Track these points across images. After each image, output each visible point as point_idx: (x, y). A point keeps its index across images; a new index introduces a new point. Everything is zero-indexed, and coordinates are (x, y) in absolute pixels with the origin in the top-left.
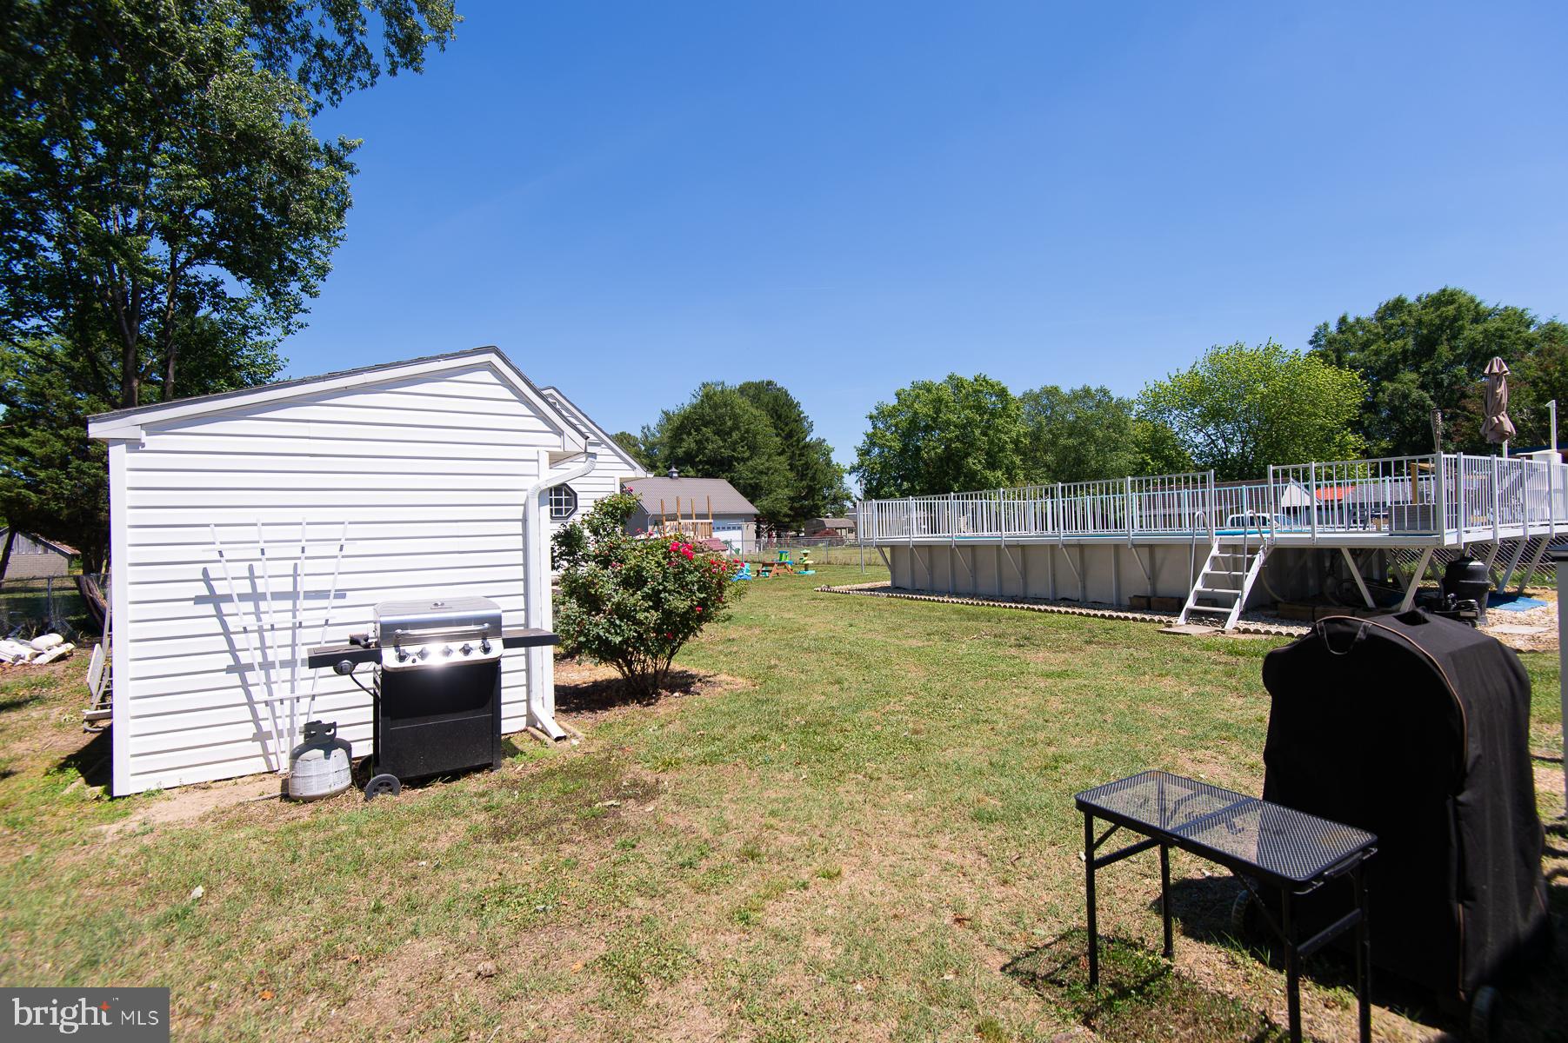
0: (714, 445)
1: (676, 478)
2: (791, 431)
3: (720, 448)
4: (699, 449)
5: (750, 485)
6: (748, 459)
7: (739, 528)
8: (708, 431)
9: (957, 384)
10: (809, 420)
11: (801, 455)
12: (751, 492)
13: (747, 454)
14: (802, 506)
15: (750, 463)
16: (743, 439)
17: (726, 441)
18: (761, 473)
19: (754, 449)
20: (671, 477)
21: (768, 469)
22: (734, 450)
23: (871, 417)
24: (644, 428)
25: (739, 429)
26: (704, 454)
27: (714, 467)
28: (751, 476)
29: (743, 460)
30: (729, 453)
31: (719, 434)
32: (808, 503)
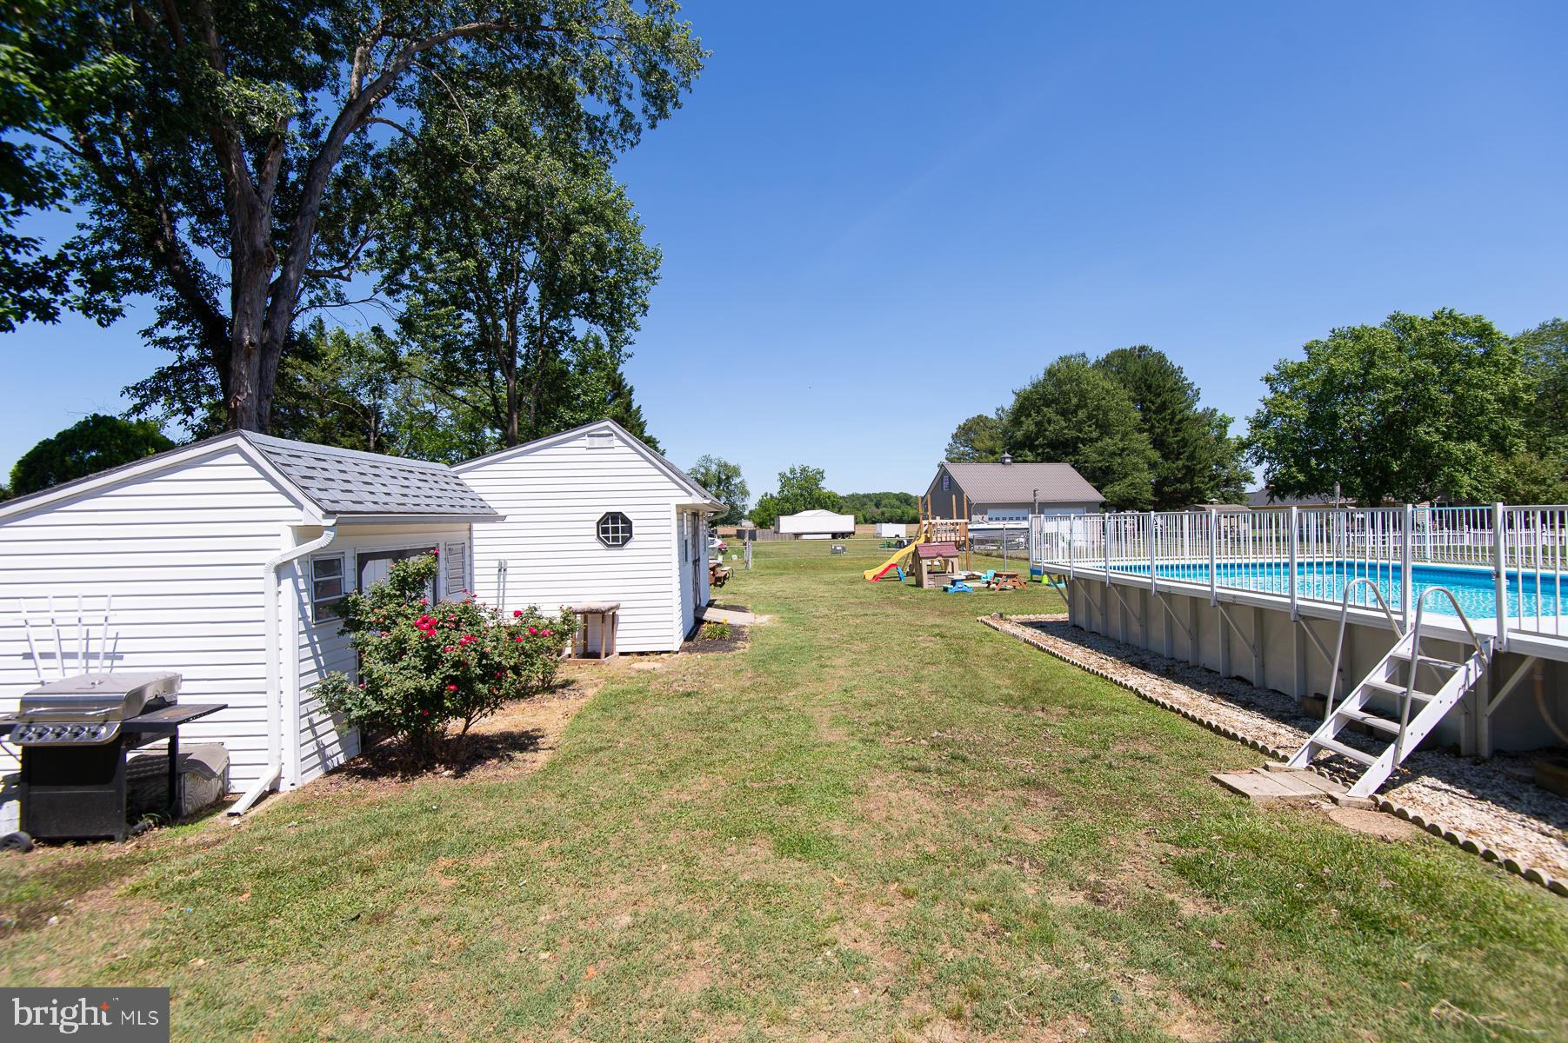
0: (1058, 426)
1: (1009, 464)
2: (1164, 403)
3: (1063, 429)
4: (1039, 432)
5: (1100, 468)
6: (1097, 440)
8: (1049, 412)
9: (1404, 325)
10: (1195, 388)
11: (1177, 430)
12: (1098, 476)
13: (1095, 435)
14: (1175, 490)
15: (1100, 444)
16: (1090, 417)
17: (1070, 420)
18: (1113, 454)
19: (1105, 428)
20: (1003, 463)
21: (1123, 450)
22: (1080, 431)
23: (1267, 380)
24: (998, 410)
25: (1086, 405)
26: (1045, 437)
27: (1056, 450)
28: (1101, 458)
29: (1091, 440)
30: (1074, 433)
31: (1064, 413)
32: (1183, 487)
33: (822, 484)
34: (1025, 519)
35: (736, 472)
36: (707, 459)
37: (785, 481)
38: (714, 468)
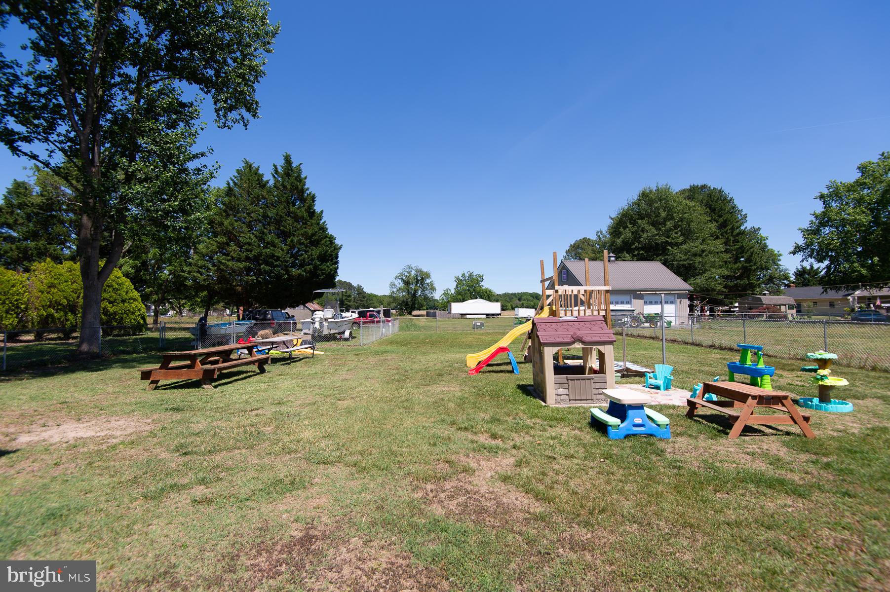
0: (649, 233)
1: (613, 261)
2: (725, 221)
3: (654, 236)
4: (635, 238)
5: (684, 266)
6: (682, 244)
7: (672, 303)
8: (643, 223)
10: (743, 213)
11: (737, 241)
12: (684, 271)
13: (681, 239)
14: (736, 285)
15: (684, 246)
16: (676, 226)
17: (660, 229)
18: (695, 255)
19: (688, 235)
20: (609, 261)
21: (703, 251)
22: (668, 237)
24: (598, 232)
25: (672, 218)
26: (639, 242)
27: (648, 252)
28: (685, 258)
29: (677, 244)
30: (663, 239)
31: (654, 224)
32: (742, 282)
33: (482, 283)
34: (628, 303)
35: (428, 275)
36: (410, 267)
37: (459, 282)
38: (413, 273)
